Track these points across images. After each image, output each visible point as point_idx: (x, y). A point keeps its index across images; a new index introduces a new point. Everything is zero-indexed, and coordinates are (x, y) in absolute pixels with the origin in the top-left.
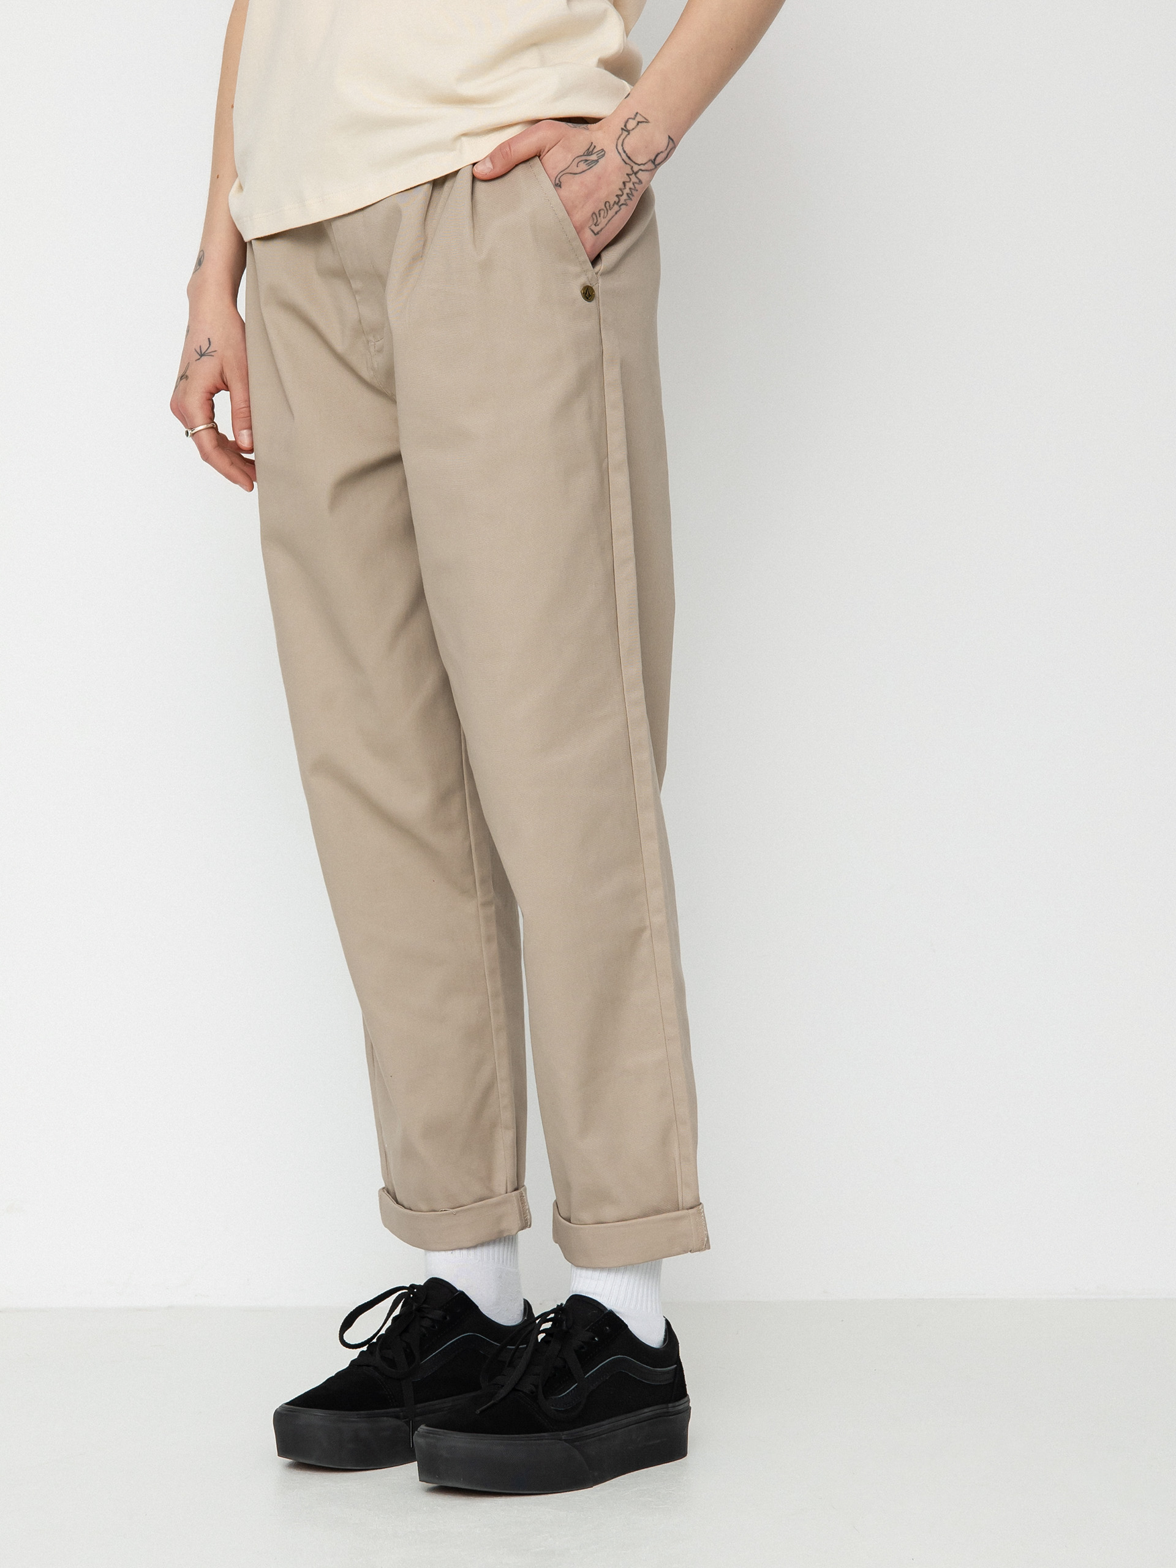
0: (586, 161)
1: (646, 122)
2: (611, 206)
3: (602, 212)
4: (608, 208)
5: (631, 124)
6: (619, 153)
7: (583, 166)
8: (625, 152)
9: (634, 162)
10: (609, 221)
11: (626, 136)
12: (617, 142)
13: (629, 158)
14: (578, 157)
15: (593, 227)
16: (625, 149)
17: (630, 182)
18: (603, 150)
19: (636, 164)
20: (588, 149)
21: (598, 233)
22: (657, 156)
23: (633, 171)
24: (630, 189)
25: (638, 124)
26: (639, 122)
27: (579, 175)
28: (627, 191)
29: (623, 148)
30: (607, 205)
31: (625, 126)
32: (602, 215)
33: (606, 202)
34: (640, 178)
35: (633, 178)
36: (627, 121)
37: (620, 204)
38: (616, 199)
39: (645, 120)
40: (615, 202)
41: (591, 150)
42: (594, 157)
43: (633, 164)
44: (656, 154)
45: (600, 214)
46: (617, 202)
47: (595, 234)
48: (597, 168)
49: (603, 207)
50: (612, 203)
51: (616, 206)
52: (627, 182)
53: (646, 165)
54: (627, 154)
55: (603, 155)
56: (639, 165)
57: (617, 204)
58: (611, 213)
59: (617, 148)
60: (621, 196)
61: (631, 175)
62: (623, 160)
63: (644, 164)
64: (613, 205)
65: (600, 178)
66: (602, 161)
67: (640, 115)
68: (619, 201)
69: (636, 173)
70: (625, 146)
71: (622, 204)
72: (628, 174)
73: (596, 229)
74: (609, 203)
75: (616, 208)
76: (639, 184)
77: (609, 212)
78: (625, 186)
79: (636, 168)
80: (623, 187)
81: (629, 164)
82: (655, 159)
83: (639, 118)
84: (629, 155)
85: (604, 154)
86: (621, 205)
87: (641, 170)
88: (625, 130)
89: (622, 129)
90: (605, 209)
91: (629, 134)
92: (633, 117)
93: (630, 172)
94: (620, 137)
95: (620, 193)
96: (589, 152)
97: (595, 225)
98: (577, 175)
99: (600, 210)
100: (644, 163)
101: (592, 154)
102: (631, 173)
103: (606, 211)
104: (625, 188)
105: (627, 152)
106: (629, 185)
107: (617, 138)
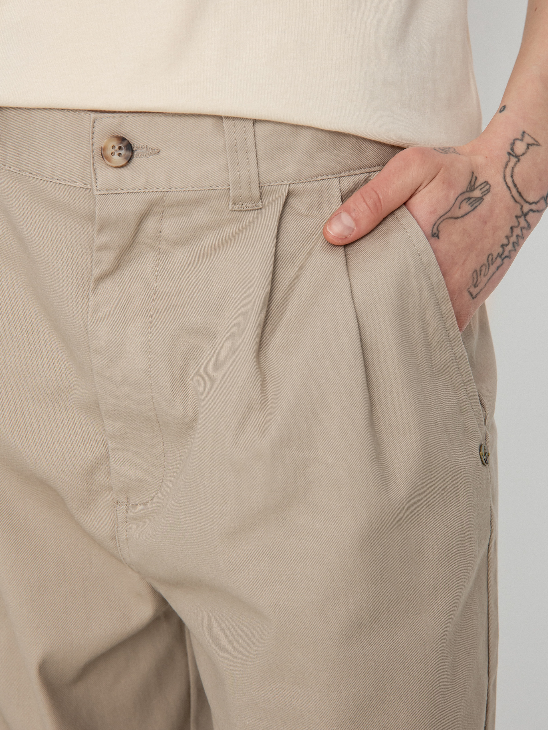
0: (469, 198)
1: (537, 145)
2: (494, 259)
3: (484, 268)
4: (490, 262)
5: (520, 148)
6: (508, 187)
7: (466, 207)
8: (515, 185)
9: (525, 200)
10: (489, 279)
11: (516, 164)
12: (504, 172)
13: (520, 194)
14: (461, 194)
15: (472, 290)
16: (516, 182)
17: (517, 227)
18: (486, 183)
19: (527, 202)
20: (470, 182)
21: (476, 297)
23: (523, 212)
24: (517, 236)
25: (528, 148)
26: (528, 145)
27: (462, 219)
29: (513, 181)
30: (490, 258)
31: (512, 149)
32: (483, 273)
33: (489, 255)
34: (529, 221)
35: (522, 221)
36: (513, 144)
37: (503, 256)
38: (500, 250)
39: (535, 143)
40: (499, 254)
41: (473, 183)
42: (477, 193)
43: (522, 202)
45: (481, 271)
46: (501, 253)
47: (473, 299)
48: (483, 209)
49: (486, 261)
50: (495, 255)
51: (498, 258)
52: (515, 227)
53: (538, 205)
54: (517, 189)
55: (488, 191)
56: (530, 204)
57: (501, 256)
58: (492, 269)
59: (505, 181)
60: (507, 245)
61: (520, 217)
62: (513, 196)
63: (536, 203)
64: (496, 258)
65: (485, 223)
66: (488, 198)
67: (528, 135)
68: (503, 253)
69: (525, 215)
70: (515, 177)
71: (506, 257)
72: (517, 217)
73: (475, 291)
74: (492, 255)
75: (498, 261)
76: (527, 229)
78: (512, 232)
79: (526, 208)
80: (510, 234)
81: (519, 203)
83: (528, 140)
84: (520, 190)
85: (489, 189)
86: (504, 258)
87: (531, 210)
88: (513, 156)
89: (509, 154)
90: (487, 264)
91: (519, 161)
92: (519, 137)
93: (519, 213)
94: (507, 165)
95: (505, 241)
96: (471, 187)
97: (474, 286)
98: (459, 220)
99: (481, 266)
100: (536, 201)
101: (474, 190)
102: (521, 214)
103: (487, 266)
104: (512, 236)
105: (518, 186)
106: (517, 231)
107: (504, 165)
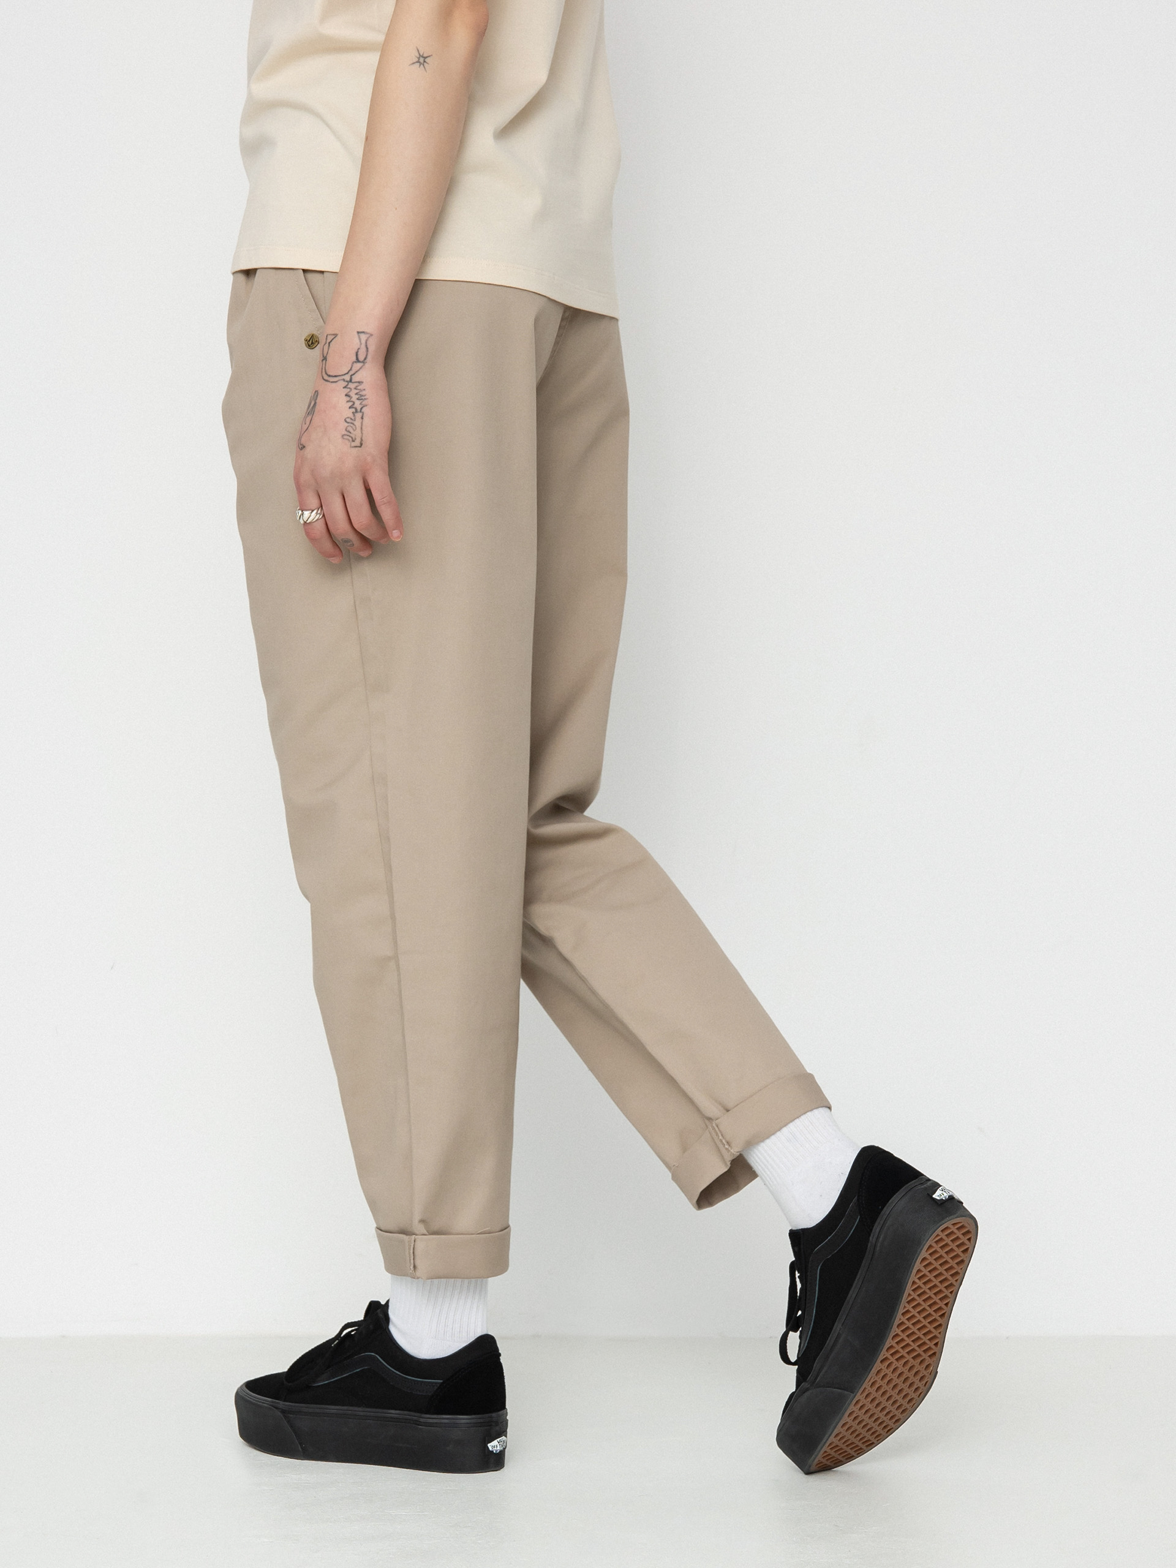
2: (353, 418)
3: (350, 429)
4: (351, 421)
7: (308, 419)
9: (342, 375)
10: (361, 428)
11: (326, 363)
12: (322, 375)
15: (353, 444)
19: (345, 375)
21: (361, 444)
22: (357, 355)
23: (347, 381)
24: (356, 394)
25: (330, 345)
28: (355, 397)
30: (348, 420)
32: (351, 431)
33: (345, 419)
34: (357, 381)
35: (351, 385)
37: (359, 410)
38: (354, 410)
39: (334, 336)
44: (355, 354)
45: (349, 432)
47: (360, 447)
49: (347, 424)
50: (351, 415)
52: (349, 392)
57: (356, 411)
58: (358, 423)
60: (354, 404)
63: (352, 369)
64: (354, 415)
68: (356, 409)
69: (351, 381)
70: (329, 372)
71: (361, 409)
72: (344, 388)
73: (357, 443)
74: (349, 417)
75: (359, 415)
76: (360, 385)
77: (355, 423)
79: (347, 378)
80: (348, 399)
81: (339, 380)
82: (357, 359)
85: (318, 393)
86: (361, 411)
87: (353, 375)
88: (323, 360)
90: (349, 424)
91: (327, 359)
94: (322, 370)
95: (351, 404)
97: (353, 441)
98: (309, 428)
99: (346, 430)
102: (347, 383)
103: (352, 425)
104: (352, 397)
106: (352, 394)
107: (320, 372)
